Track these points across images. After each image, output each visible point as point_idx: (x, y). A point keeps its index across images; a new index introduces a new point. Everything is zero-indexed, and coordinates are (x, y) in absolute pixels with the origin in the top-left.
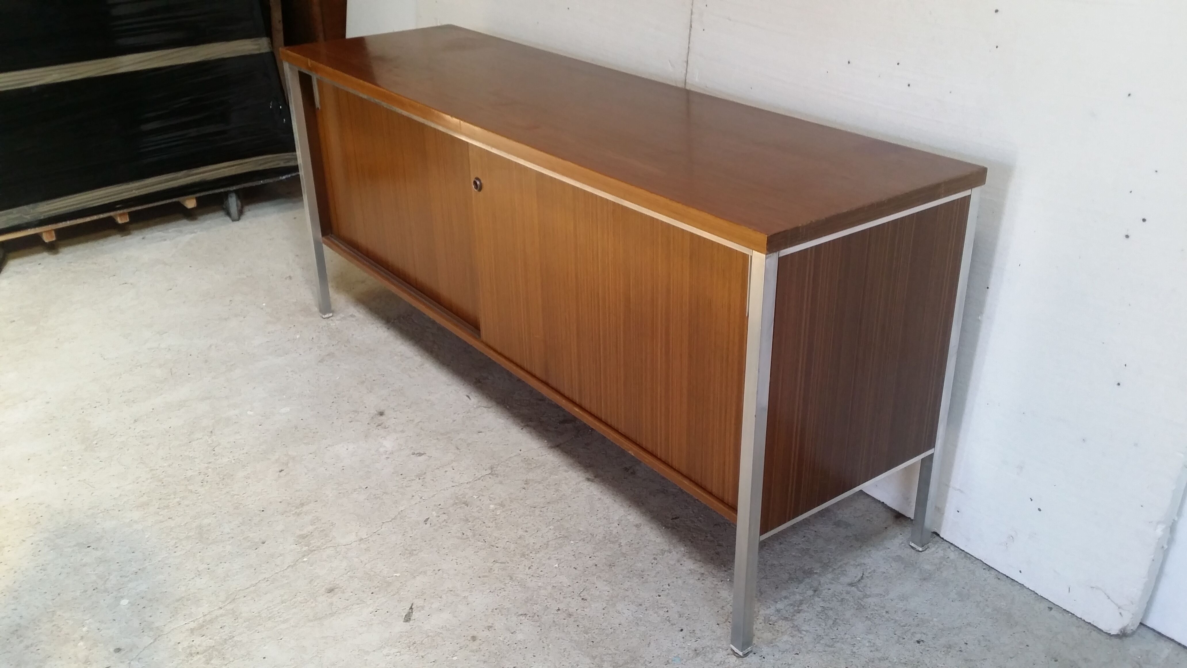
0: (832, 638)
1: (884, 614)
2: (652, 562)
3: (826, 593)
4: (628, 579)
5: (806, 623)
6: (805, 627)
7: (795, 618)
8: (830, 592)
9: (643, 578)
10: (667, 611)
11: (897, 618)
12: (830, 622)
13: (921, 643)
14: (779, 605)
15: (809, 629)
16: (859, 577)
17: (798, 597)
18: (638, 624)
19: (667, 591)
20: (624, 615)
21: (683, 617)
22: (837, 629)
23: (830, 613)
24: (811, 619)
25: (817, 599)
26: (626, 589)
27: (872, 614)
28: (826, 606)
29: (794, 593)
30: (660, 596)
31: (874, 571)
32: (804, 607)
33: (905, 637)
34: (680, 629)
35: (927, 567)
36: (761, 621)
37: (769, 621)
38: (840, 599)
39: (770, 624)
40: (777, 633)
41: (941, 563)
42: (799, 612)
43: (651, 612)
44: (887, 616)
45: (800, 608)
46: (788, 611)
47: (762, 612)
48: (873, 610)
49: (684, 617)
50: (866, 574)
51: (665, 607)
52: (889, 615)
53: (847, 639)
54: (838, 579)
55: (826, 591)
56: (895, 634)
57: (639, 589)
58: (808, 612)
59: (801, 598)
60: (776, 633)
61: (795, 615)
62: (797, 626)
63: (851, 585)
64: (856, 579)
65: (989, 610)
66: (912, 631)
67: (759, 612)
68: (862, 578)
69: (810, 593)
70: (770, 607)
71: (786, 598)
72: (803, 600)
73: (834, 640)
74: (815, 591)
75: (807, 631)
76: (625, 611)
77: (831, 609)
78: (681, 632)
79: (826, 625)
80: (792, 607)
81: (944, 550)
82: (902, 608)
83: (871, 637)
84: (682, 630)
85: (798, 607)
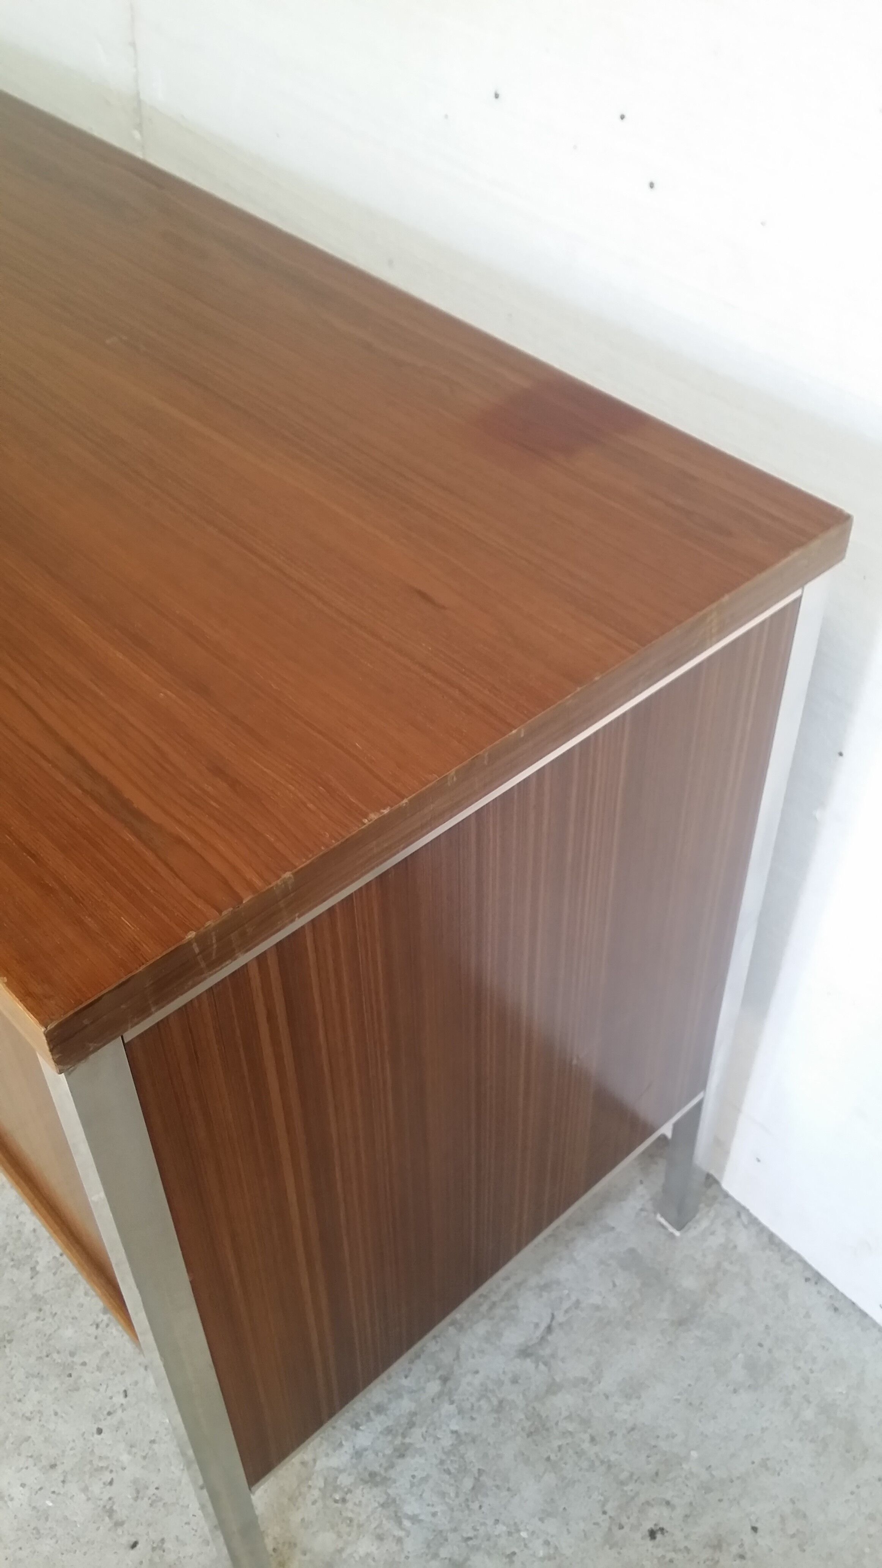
0: (465, 1535)
1: (586, 1445)
2: (99, 1320)
3: (469, 1384)
4: (36, 1381)
5: (415, 1489)
6: (411, 1507)
7: (392, 1474)
8: (477, 1380)
9: (70, 1375)
10: (111, 1483)
11: (613, 1457)
12: (468, 1483)
13: (659, 1536)
14: (363, 1439)
15: (417, 1511)
16: (543, 1326)
17: (406, 1404)
18: (38, 1532)
19: (120, 1411)
20: (10, 1503)
21: (142, 1499)
22: (480, 1507)
23: (471, 1454)
24: (425, 1479)
25: (447, 1408)
26: (28, 1414)
27: (560, 1447)
28: (462, 1432)
29: (398, 1394)
30: (100, 1431)
31: (577, 1304)
32: (416, 1436)
33: (624, 1520)
34: (133, 1540)
35: (689, 1282)
36: (316, 1493)
37: (336, 1489)
38: (495, 1402)
39: (336, 1501)
40: (348, 1529)
41: (718, 1266)
42: (401, 1452)
43: (73, 1488)
44: (592, 1450)
45: (407, 1440)
46: (380, 1454)
47: (323, 1463)
48: (565, 1434)
49: (146, 1499)
50: (560, 1318)
51: (107, 1468)
52: (596, 1449)
53: (499, 1536)
54: (499, 1335)
55: (469, 1377)
56: (604, 1513)
57: (56, 1414)
58: (421, 1452)
59: (413, 1406)
60: (344, 1528)
61: (392, 1466)
62: (394, 1501)
63: (525, 1352)
64: (539, 1333)
65: (809, 1414)
66: (642, 1498)
67: (315, 1460)
68: (549, 1329)
69: (434, 1387)
70: (341, 1445)
71: (380, 1409)
72: (415, 1414)
73: (470, 1543)
74: (445, 1380)
75: (414, 1519)
76: (17, 1492)
77: (474, 1441)
78: (132, 1552)
79: (457, 1495)
80: (390, 1438)
81: (728, 1223)
82: (625, 1420)
83: (551, 1526)
84: (134, 1545)
85: (404, 1436)
